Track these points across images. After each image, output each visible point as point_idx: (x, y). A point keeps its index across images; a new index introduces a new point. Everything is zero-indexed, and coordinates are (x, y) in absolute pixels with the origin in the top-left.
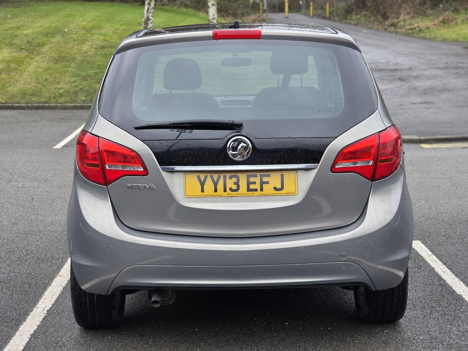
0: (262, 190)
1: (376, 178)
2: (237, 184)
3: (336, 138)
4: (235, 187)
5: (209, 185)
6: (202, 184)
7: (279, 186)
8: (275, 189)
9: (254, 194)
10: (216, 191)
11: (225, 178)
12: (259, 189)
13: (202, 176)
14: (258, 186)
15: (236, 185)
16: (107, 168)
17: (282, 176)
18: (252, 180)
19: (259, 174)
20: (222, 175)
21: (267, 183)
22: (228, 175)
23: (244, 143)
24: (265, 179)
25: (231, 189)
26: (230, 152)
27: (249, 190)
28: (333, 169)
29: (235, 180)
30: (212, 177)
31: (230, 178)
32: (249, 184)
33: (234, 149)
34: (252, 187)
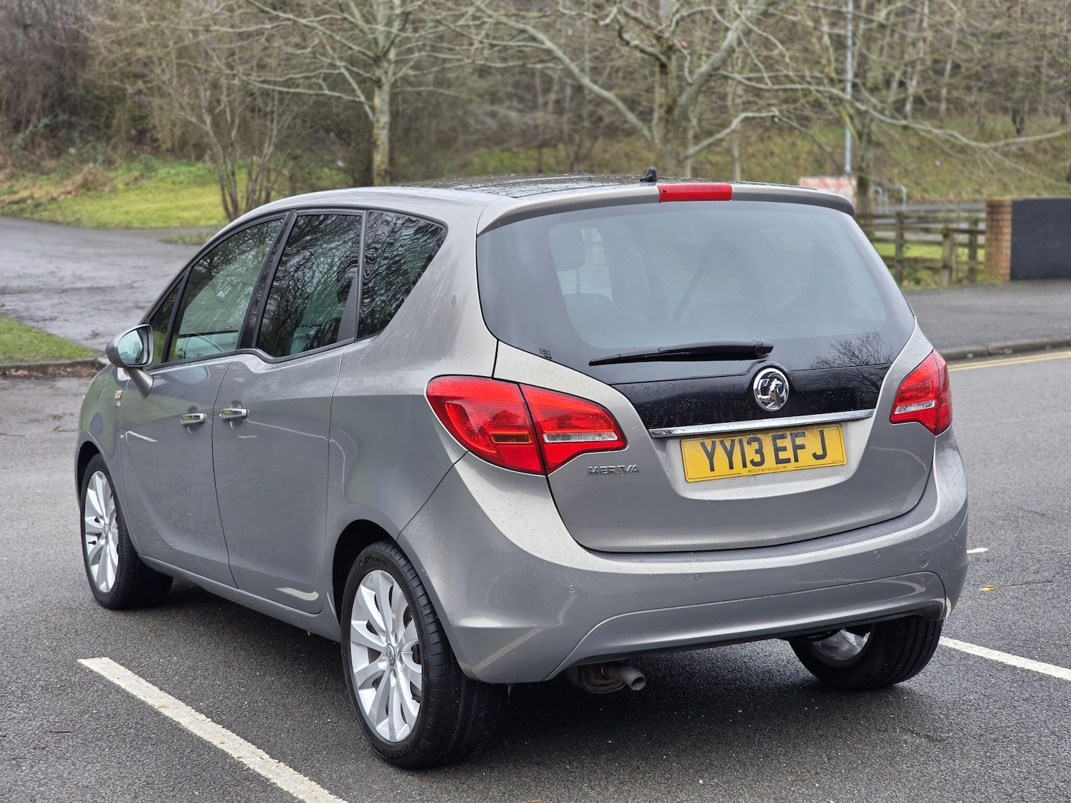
0: (796, 460)
2: (760, 452)
4: (757, 458)
5: (720, 456)
6: (711, 456)
7: (820, 452)
8: (816, 457)
9: (786, 467)
10: (731, 467)
11: (741, 442)
12: (792, 459)
13: (708, 443)
14: (788, 454)
15: (759, 455)
17: (822, 433)
18: (780, 443)
19: (788, 434)
20: (737, 439)
21: (802, 447)
22: (745, 439)
24: (799, 441)
25: (753, 463)
27: (779, 461)
29: (756, 445)
30: (722, 443)
31: (749, 443)
32: (777, 450)
34: (782, 455)
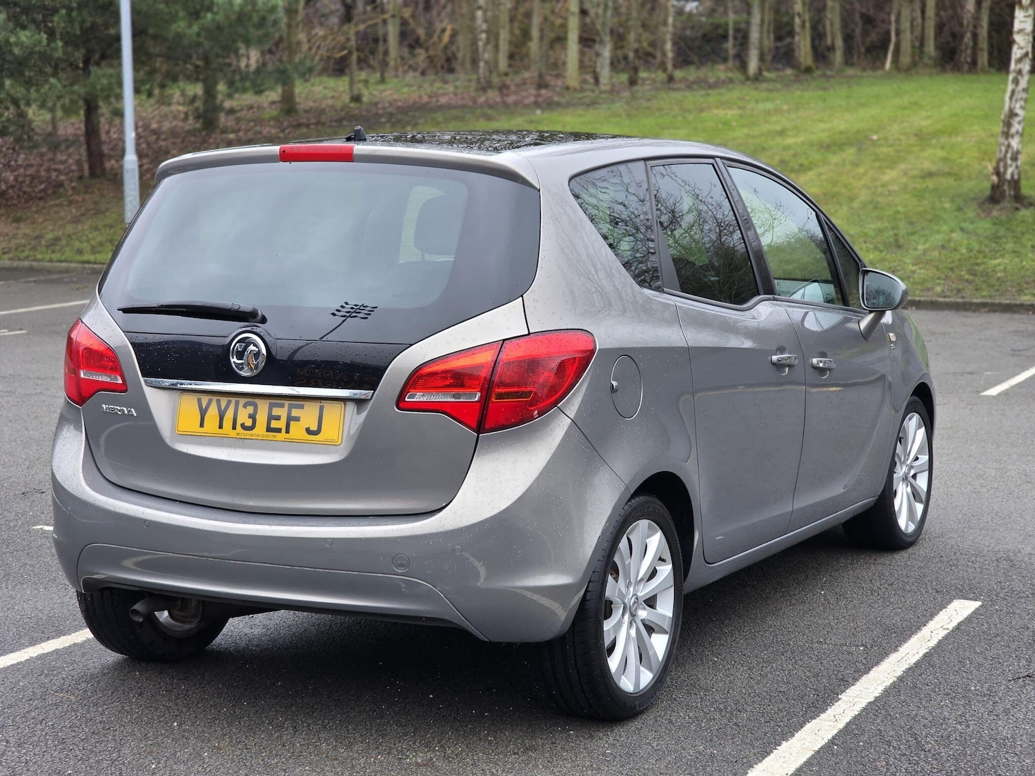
0: (287, 431)
1: (487, 427)
2: (253, 417)
3: (411, 345)
4: (249, 423)
5: (213, 412)
6: (203, 413)
7: (314, 428)
8: (308, 431)
9: (275, 437)
10: (221, 427)
11: (237, 404)
12: (284, 430)
13: (205, 399)
14: (281, 424)
15: (251, 420)
16: (82, 376)
17: (321, 409)
18: (276, 412)
19: (287, 403)
20: (234, 400)
21: (297, 419)
22: (242, 401)
23: (255, 345)
24: (295, 413)
25: (243, 426)
26: (234, 360)
27: (269, 429)
28: (400, 402)
29: (250, 410)
30: (218, 402)
31: (245, 406)
32: (271, 418)
33: (240, 355)
34: (274, 424)
